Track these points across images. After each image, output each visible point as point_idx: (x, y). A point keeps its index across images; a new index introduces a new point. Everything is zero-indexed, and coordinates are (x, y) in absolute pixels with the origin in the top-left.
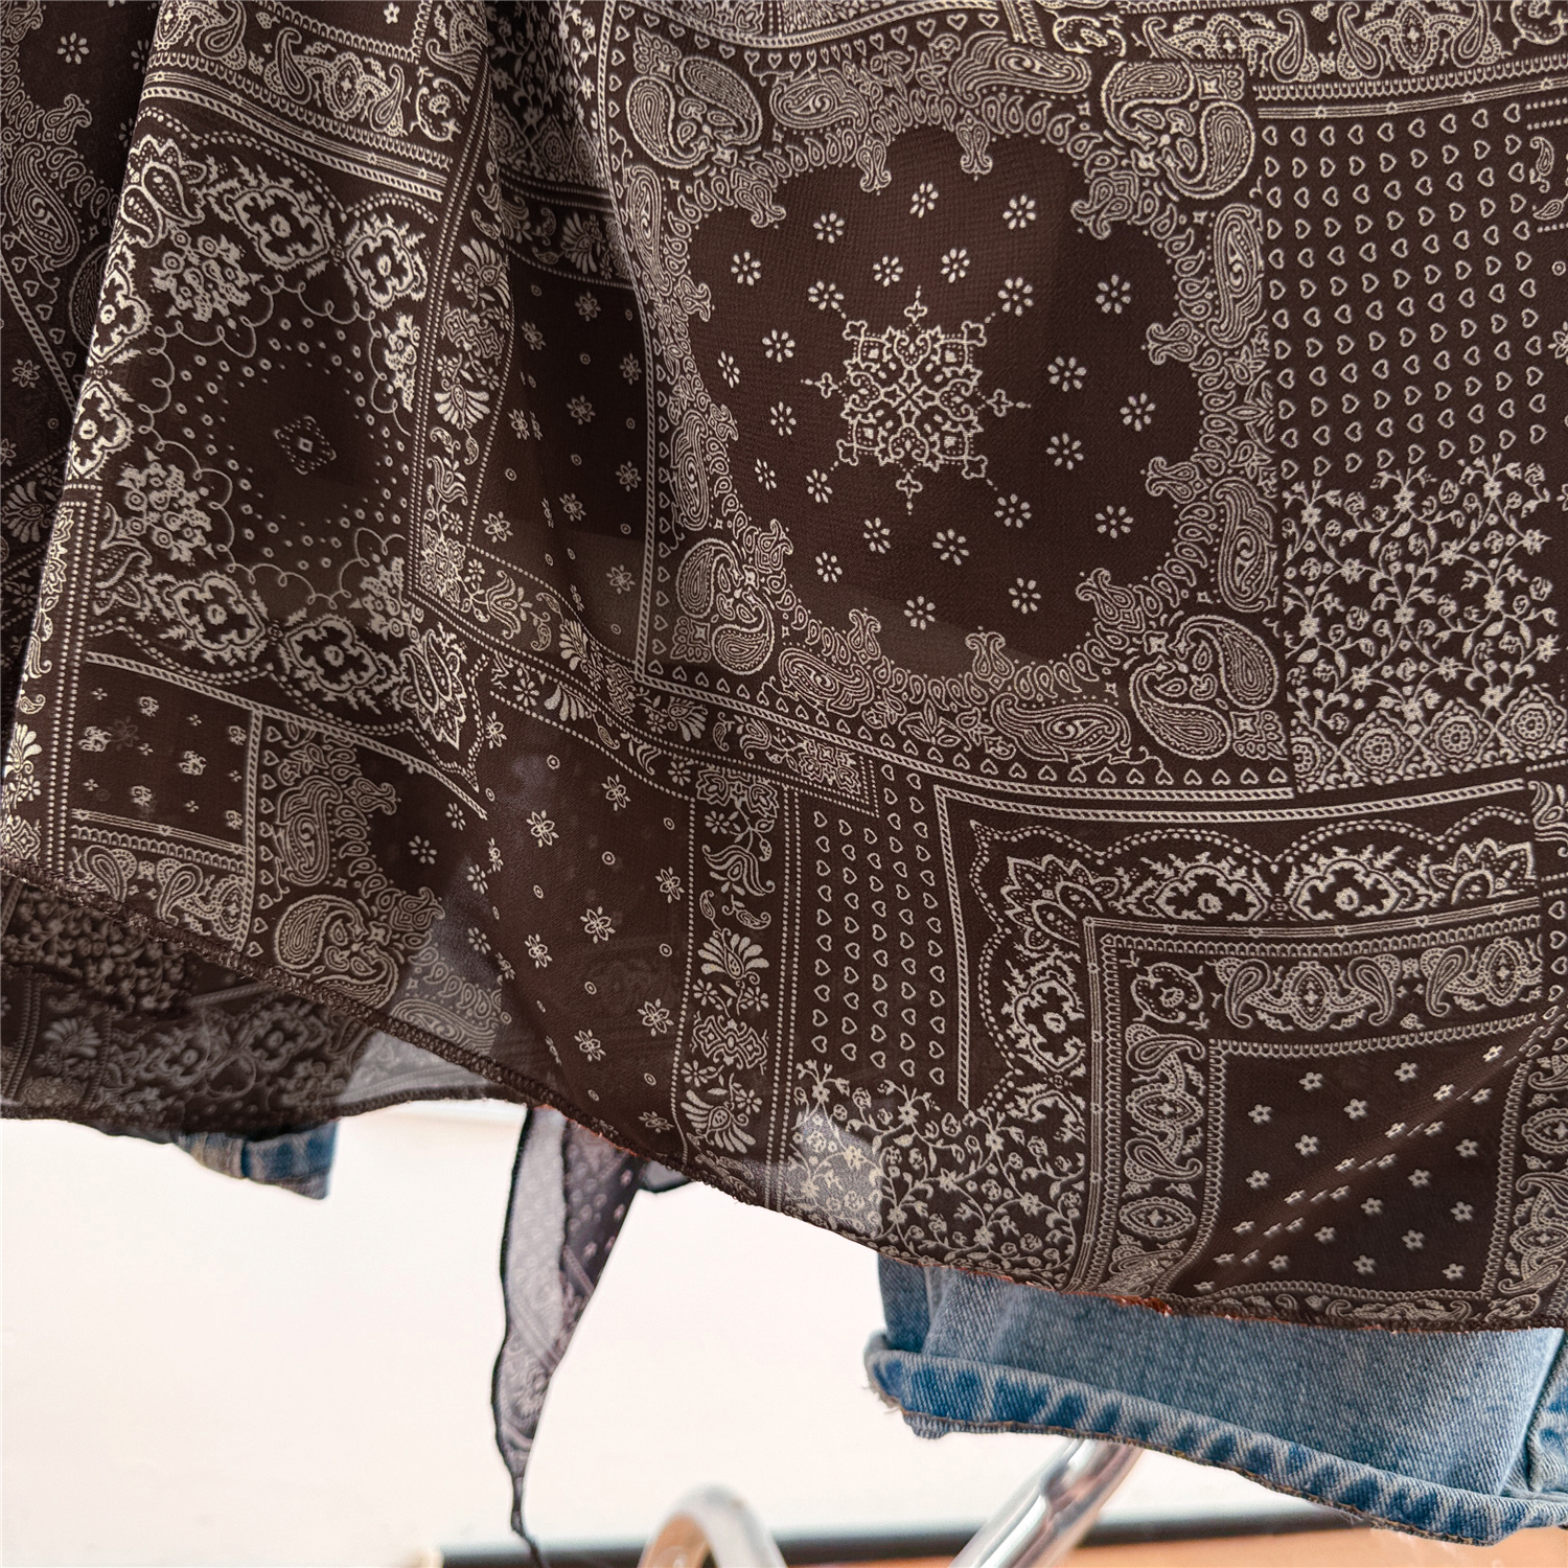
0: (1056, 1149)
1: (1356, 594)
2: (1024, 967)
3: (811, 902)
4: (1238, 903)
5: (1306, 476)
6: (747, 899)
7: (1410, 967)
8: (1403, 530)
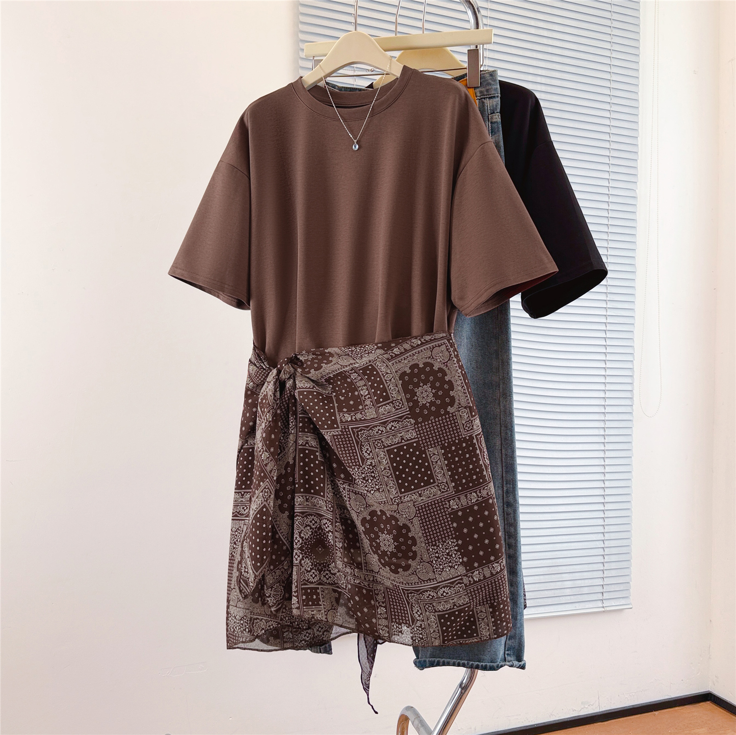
0: (422, 629)
1: (438, 557)
2: (414, 607)
3: (390, 601)
4: (433, 597)
5: (429, 546)
6: (382, 602)
7: (453, 601)
8: (441, 549)
